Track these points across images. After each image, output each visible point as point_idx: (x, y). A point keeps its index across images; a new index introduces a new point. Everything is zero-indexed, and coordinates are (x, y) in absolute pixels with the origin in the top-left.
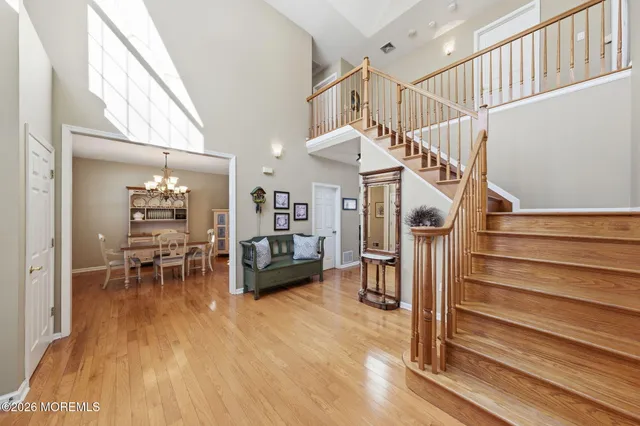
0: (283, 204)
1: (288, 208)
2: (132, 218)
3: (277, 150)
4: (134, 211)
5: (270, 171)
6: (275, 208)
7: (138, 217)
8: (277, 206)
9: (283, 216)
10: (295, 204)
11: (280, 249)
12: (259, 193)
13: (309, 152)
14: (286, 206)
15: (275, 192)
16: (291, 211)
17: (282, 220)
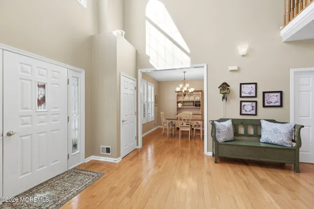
0: (250, 93)
1: (256, 96)
2: (178, 106)
3: (243, 49)
4: (178, 102)
5: (236, 68)
6: (241, 97)
7: (180, 105)
8: (243, 95)
9: (250, 103)
10: (264, 93)
11: (246, 131)
12: (225, 87)
13: (284, 40)
14: (254, 95)
15: (241, 84)
16: (259, 99)
17: (248, 107)
